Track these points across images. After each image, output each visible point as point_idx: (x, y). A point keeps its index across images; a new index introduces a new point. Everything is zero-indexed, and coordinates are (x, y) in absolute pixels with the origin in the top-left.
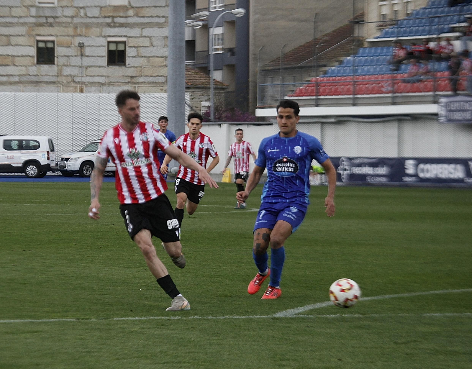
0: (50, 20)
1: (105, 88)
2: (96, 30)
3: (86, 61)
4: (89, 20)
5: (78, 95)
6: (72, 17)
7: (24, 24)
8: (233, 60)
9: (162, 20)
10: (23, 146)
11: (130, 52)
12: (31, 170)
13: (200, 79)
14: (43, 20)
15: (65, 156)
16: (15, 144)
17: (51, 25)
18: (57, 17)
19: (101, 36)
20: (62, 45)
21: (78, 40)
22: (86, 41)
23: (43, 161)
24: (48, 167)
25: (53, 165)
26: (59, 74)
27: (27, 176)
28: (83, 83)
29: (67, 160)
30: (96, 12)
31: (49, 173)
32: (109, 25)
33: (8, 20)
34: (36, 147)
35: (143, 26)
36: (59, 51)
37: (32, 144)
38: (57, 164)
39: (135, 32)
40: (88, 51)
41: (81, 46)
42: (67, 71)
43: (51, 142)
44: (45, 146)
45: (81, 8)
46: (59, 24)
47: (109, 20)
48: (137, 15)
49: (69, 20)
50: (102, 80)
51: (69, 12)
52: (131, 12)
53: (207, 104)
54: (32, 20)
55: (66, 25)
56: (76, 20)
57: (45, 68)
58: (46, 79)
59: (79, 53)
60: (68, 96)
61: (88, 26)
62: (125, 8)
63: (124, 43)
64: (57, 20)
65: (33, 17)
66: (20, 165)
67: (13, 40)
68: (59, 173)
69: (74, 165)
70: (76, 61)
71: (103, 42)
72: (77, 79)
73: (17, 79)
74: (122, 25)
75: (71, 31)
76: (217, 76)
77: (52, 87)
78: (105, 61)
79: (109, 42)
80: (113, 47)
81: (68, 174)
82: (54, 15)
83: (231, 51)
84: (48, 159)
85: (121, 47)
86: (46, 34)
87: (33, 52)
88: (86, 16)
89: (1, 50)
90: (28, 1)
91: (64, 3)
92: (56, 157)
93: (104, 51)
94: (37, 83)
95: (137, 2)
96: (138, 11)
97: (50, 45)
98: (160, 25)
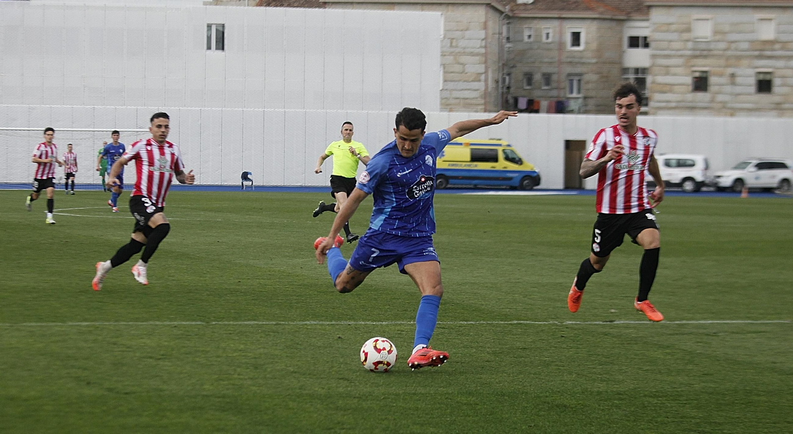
0: (705, 53)
1: (753, 113)
2: (745, 62)
3: (738, 89)
4: (739, 53)
5: (729, 119)
6: (725, 50)
7: (681, 56)
10: (681, 164)
11: (777, 82)
12: (688, 186)
14: (698, 53)
15: (719, 174)
16: (673, 162)
17: (705, 57)
18: (710, 50)
19: (750, 67)
20: (714, 75)
21: (730, 71)
22: (738, 71)
23: (699, 178)
24: (702, 184)
25: (707, 181)
26: (712, 101)
27: (684, 192)
28: (733, 109)
29: (719, 177)
30: (745, 46)
31: (704, 189)
32: (757, 57)
33: (666, 52)
34: (693, 165)
35: (788, 58)
36: (713, 80)
37: (690, 162)
38: (711, 181)
39: (781, 63)
40: (739, 80)
41: (733, 76)
42: (720, 98)
43: (706, 161)
44: (700, 165)
45: (732, 42)
46: (713, 56)
47: (757, 53)
48: (782, 49)
49: (721, 52)
50: (751, 106)
51: (722, 45)
52: (777, 46)
54: (689, 53)
55: (719, 57)
56: (729, 53)
57: (700, 95)
58: (700, 105)
59: (730, 82)
60: (720, 120)
61: (739, 58)
62: (772, 43)
63: (771, 73)
64: (712, 53)
65: (690, 50)
66: (677, 181)
67: (673, 70)
68: (712, 189)
69: (726, 182)
70: (728, 89)
71: (752, 72)
72: (729, 105)
73: (673, 105)
74: (769, 57)
75: (722, 62)
77: (705, 112)
78: (753, 89)
79: (760, 73)
80: (761, 77)
81: (721, 190)
82: (708, 48)
84: (704, 176)
85: (768, 77)
86: (702, 65)
87: (689, 80)
88: (736, 50)
89: (660, 79)
90: (686, 36)
91: (718, 37)
92: (712, 173)
93: (752, 81)
94: (692, 108)
95: (784, 38)
96: (784, 45)
97: (704, 75)
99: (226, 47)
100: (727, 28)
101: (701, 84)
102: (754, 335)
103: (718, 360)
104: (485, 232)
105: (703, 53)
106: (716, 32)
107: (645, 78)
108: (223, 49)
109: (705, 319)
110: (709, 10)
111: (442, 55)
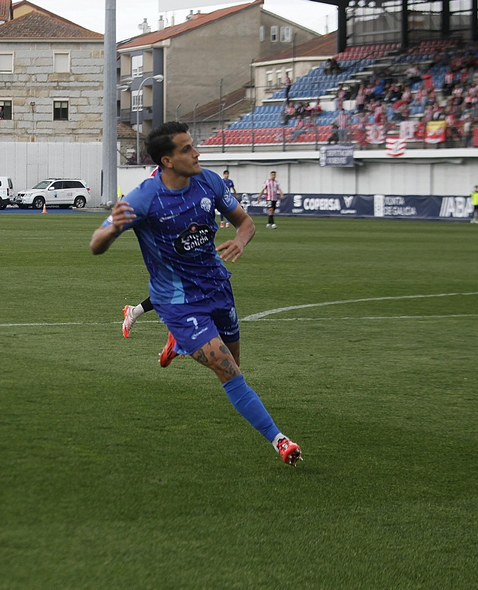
0: (8, 84)
1: (52, 138)
2: (44, 92)
3: (37, 117)
4: (39, 84)
5: (30, 143)
6: (26, 82)
8: (151, 116)
9: (97, 84)
11: (71, 110)
13: (126, 131)
14: (3, 84)
15: (21, 193)
17: (9, 88)
18: (13, 82)
19: (48, 97)
20: (17, 104)
21: (30, 100)
22: (37, 101)
23: (4, 197)
24: (8, 201)
25: (12, 199)
26: (15, 127)
28: (34, 134)
29: (23, 195)
30: (45, 78)
31: (8, 206)
32: (55, 88)
35: (82, 89)
36: (15, 109)
38: (14, 199)
39: (75, 94)
40: (38, 109)
41: (33, 104)
42: (21, 125)
43: (10, 181)
44: (5, 185)
45: (33, 75)
46: (16, 86)
47: (55, 84)
48: (77, 80)
49: (23, 84)
50: (50, 132)
51: (23, 78)
52: (72, 78)
53: (133, 151)
55: (21, 88)
56: (28, 84)
57: (4, 122)
58: (5, 131)
59: (31, 110)
60: (22, 144)
61: (38, 89)
62: (68, 75)
63: (67, 102)
64: (14, 84)
68: (16, 206)
69: (28, 200)
70: (30, 116)
71: (50, 101)
72: (30, 131)
74: (65, 88)
75: (24, 93)
76: (139, 128)
77: (9, 137)
78: (51, 116)
79: (55, 102)
80: (58, 106)
81: (23, 207)
82: (11, 80)
84: (8, 195)
85: (64, 106)
86: (6, 96)
88: (36, 81)
91: (19, 71)
92: (14, 193)
93: (51, 109)
95: (77, 71)
96: (78, 77)
97: (8, 104)
98: (95, 88)
100: (28, 62)
101: (5, 112)
102: (50, 336)
103: (18, 359)
106: (17, 66)
109: (7, 322)
110: (11, 46)
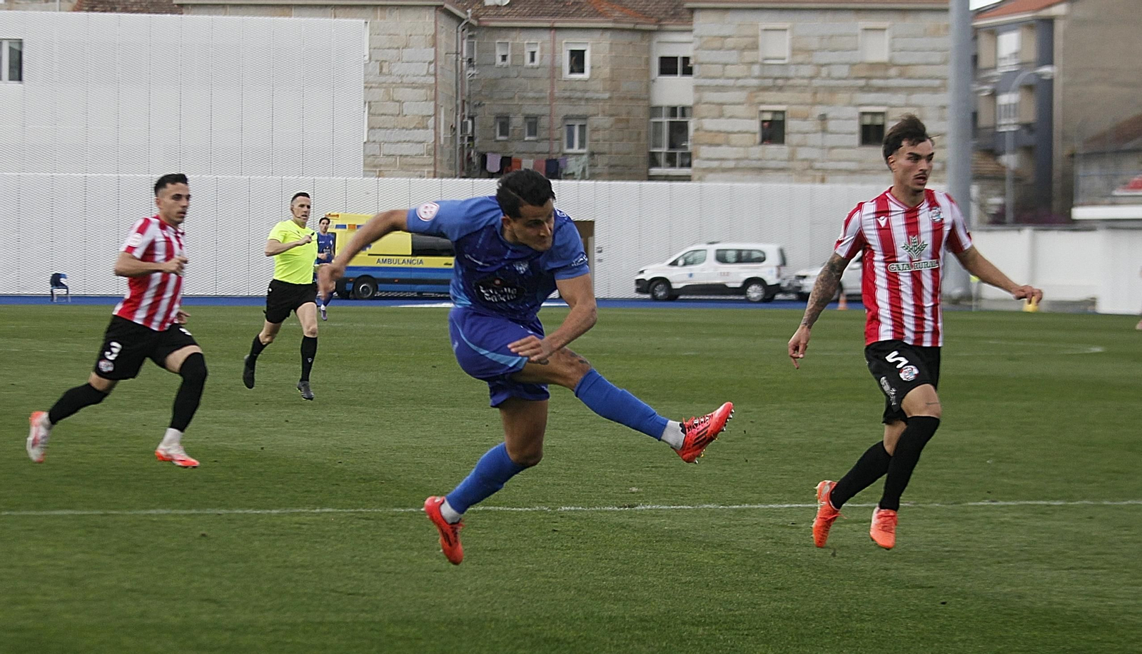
0: (780, 82)
1: (857, 177)
2: (843, 97)
3: (830, 140)
4: (833, 83)
5: (818, 186)
6: (811, 78)
7: (743, 88)
8: (1030, 140)
9: (937, 83)
10: (742, 258)
12: (755, 292)
13: (988, 166)
14: (769, 82)
15: (802, 273)
16: (731, 256)
17: (780, 89)
18: (787, 78)
19: (850, 104)
20: (795, 117)
21: (819, 110)
22: (831, 112)
23: (771, 280)
24: (777, 288)
25: (784, 284)
26: (792, 158)
27: (748, 301)
28: (825, 170)
29: (804, 277)
30: (844, 71)
31: (779, 296)
32: (861, 89)
33: (720, 82)
34: (761, 260)
35: (911, 90)
36: (791, 125)
37: (756, 255)
38: (789, 285)
39: (899, 99)
40: (832, 125)
41: (823, 118)
42: (803, 153)
43: (782, 252)
44: (773, 259)
45: (823, 65)
46: (793, 87)
47: (862, 82)
48: (901, 76)
49: (805, 82)
50: (852, 166)
51: (807, 71)
52: (893, 72)
53: (998, 200)
54: (755, 82)
55: (804, 89)
56: (816, 82)
58: (772, 164)
59: (819, 128)
60: (804, 188)
61: (832, 90)
62: (886, 66)
63: (882, 114)
64: (791, 82)
65: (756, 78)
66: (739, 285)
67: (728, 110)
68: (792, 296)
70: (816, 139)
71: (854, 112)
72: (818, 165)
73: (731, 164)
74: (880, 89)
75: (808, 97)
76: (1010, 160)
77: (781, 175)
78: (856, 139)
79: (864, 113)
80: (868, 120)
82: (785, 74)
83: (1027, 126)
84: (779, 276)
85: (878, 121)
86: (774, 102)
87: (755, 126)
88: (829, 77)
89: (709, 124)
90: (749, 56)
91: (800, 58)
92: (790, 273)
93: (855, 127)
94: (760, 171)
95: (902, 58)
96: (904, 71)
97: (779, 117)
98: (935, 90)
99: (25, 76)
100: (815, 44)
101: (773, 131)
102: (855, 526)
103: (799, 566)
104: (434, 367)
105: (779, 84)
106: (795, 51)
107: (686, 122)
108: (20, 79)
109: (780, 501)
110: (785, 15)
111: (365, 87)
